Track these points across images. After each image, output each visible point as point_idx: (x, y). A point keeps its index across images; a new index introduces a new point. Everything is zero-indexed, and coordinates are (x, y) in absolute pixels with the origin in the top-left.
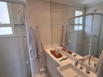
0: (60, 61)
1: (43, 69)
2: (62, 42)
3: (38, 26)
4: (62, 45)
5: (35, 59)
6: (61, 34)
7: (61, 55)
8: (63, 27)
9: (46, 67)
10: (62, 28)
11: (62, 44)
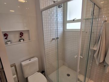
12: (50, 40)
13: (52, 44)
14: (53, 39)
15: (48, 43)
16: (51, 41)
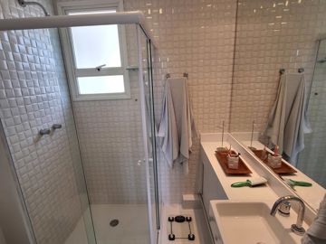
0: (232, 186)
1: (190, 197)
2: (270, 126)
3: (189, 70)
4: (269, 138)
5: (170, 163)
6: (269, 97)
7: (246, 168)
8: (281, 72)
9: (201, 195)
10: (277, 78)
11: (268, 134)
12: (31, 139)
13: (40, 151)
14: (41, 133)
15: (27, 152)
16: (36, 141)
